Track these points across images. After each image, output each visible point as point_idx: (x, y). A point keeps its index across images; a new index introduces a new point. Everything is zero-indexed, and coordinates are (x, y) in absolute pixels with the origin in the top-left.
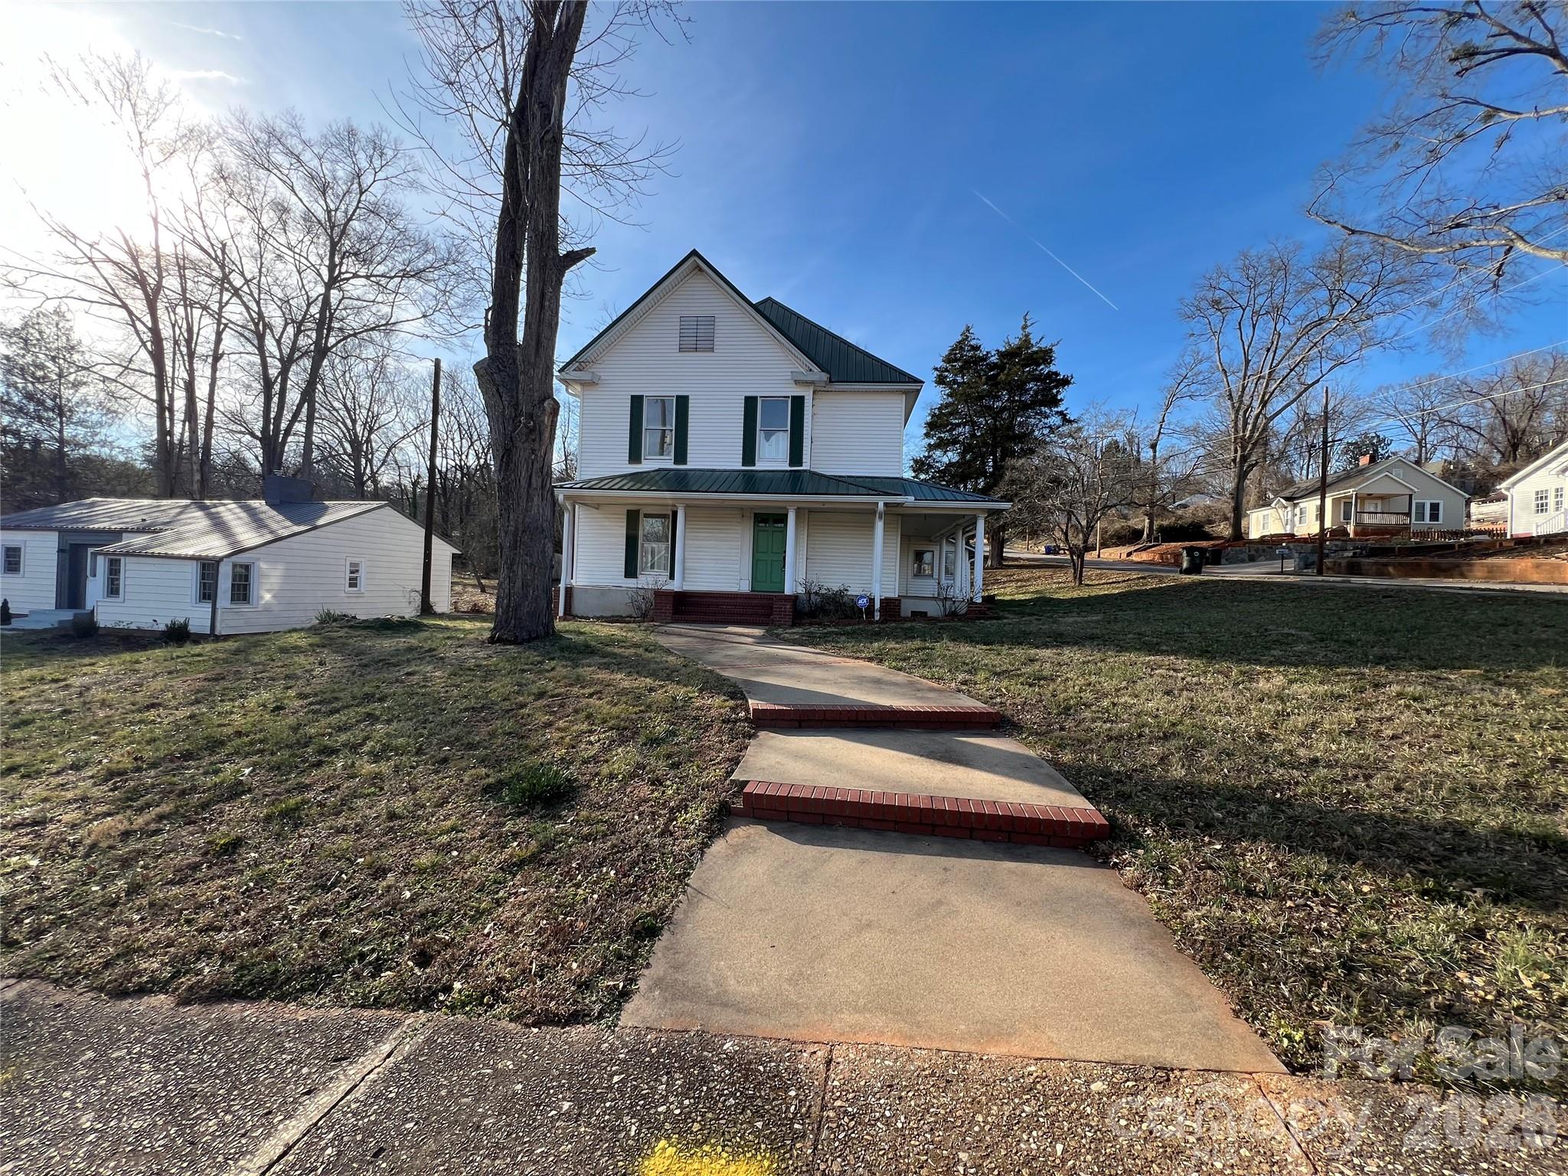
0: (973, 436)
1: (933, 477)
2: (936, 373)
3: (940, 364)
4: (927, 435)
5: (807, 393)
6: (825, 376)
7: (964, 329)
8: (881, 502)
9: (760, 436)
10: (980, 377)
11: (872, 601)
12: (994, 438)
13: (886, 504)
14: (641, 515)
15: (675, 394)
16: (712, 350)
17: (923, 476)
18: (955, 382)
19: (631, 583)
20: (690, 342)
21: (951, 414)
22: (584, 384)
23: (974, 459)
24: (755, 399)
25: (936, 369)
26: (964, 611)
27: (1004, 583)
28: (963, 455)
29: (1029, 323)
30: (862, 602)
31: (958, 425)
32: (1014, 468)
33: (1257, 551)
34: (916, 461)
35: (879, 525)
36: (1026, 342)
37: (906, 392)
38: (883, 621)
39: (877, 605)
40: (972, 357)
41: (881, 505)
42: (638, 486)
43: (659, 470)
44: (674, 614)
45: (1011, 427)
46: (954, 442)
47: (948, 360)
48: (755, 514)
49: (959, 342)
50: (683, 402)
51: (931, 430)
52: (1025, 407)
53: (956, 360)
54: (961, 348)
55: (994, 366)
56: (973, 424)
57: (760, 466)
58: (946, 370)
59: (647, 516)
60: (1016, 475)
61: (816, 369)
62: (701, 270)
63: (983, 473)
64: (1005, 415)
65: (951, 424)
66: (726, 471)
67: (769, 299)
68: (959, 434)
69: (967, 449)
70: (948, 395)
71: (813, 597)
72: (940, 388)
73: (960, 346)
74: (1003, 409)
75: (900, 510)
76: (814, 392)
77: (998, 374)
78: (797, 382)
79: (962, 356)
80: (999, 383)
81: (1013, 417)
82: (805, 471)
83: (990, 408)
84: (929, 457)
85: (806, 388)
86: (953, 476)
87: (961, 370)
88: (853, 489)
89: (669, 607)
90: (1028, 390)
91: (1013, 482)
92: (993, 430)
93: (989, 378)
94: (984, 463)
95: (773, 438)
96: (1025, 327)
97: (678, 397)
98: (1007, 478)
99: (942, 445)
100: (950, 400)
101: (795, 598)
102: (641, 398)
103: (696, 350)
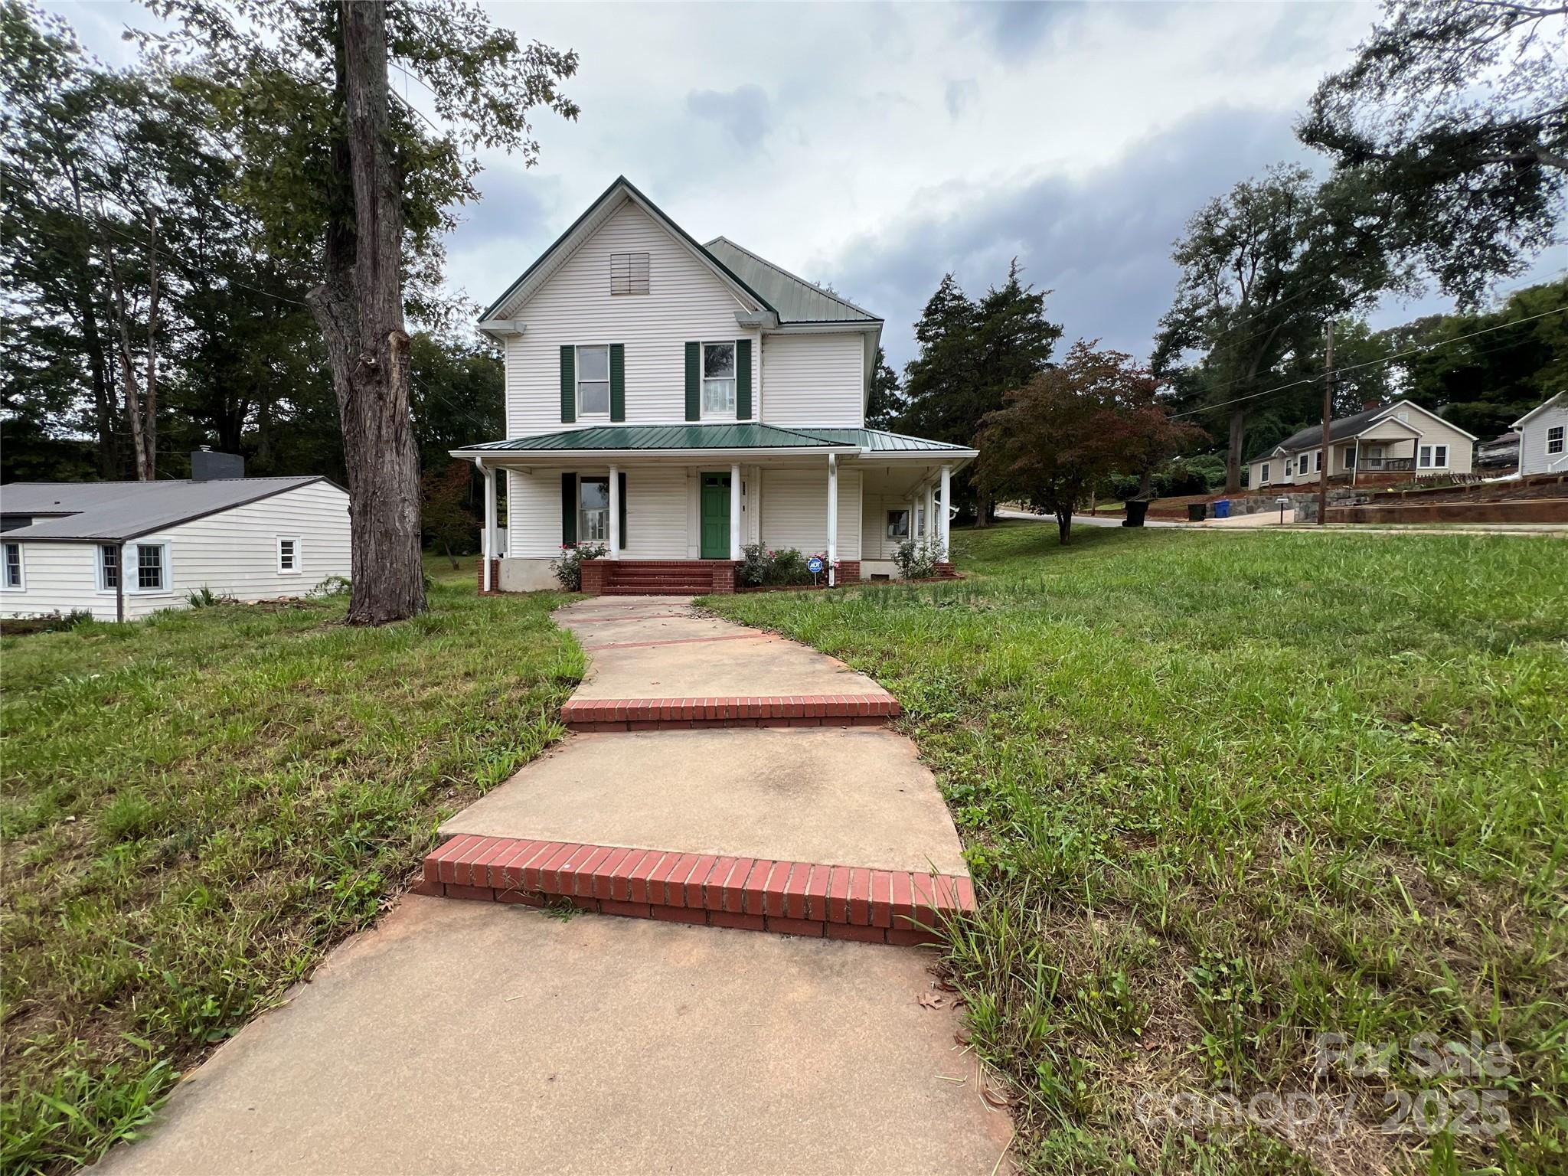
2: (916, 328)
3: (919, 317)
5: (755, 338)
6: (772, 317)
7: (944, 277)
8: (832, 453)
9: (704, 387)
11: (825, 565)
13: (837, 457)
14: (578, 480)
15: (608, 342)
16: (647, 292)
18: (937, 336)
19: (571, 553)
20: (623, 283)
22: (509, 335)
24: (697, 344)
25: (916, 323)
29: (1017, 270)
33: (1256, 502)
35: (832, 481)
36: (1013, 290)
37: (864, 332)
38: (836, 586)
39: (832, 569)
40: (954, 308)
41: (832, 457)
43: (595, 428)
47: (929, 312)
48: (702, 474)
49: (940, 292)
50: (617, 351)
53: (937, 312)
54: (942, 298)
55: (978, 317)
57: (705, 419)
58: (928, 324)
59: (586, 480)
61: (761, 309)
62: (631, 200)
67: (721, 239)
70: (930, 350)
72: (920, 343)
73: (939, 298)
76: (763, 337)
77: (983, 325)
78: (742, 324)
79: (943, 307)
82: (754, 424)
85: (753, 332)
87: (944, 323)
88: (802, 441)
89: (598, 579)
96: (1011, 276)
97: (612, 346)
100: (933, 354)
101: (740, 565)
102: (571, 347)
103: (630, 293)
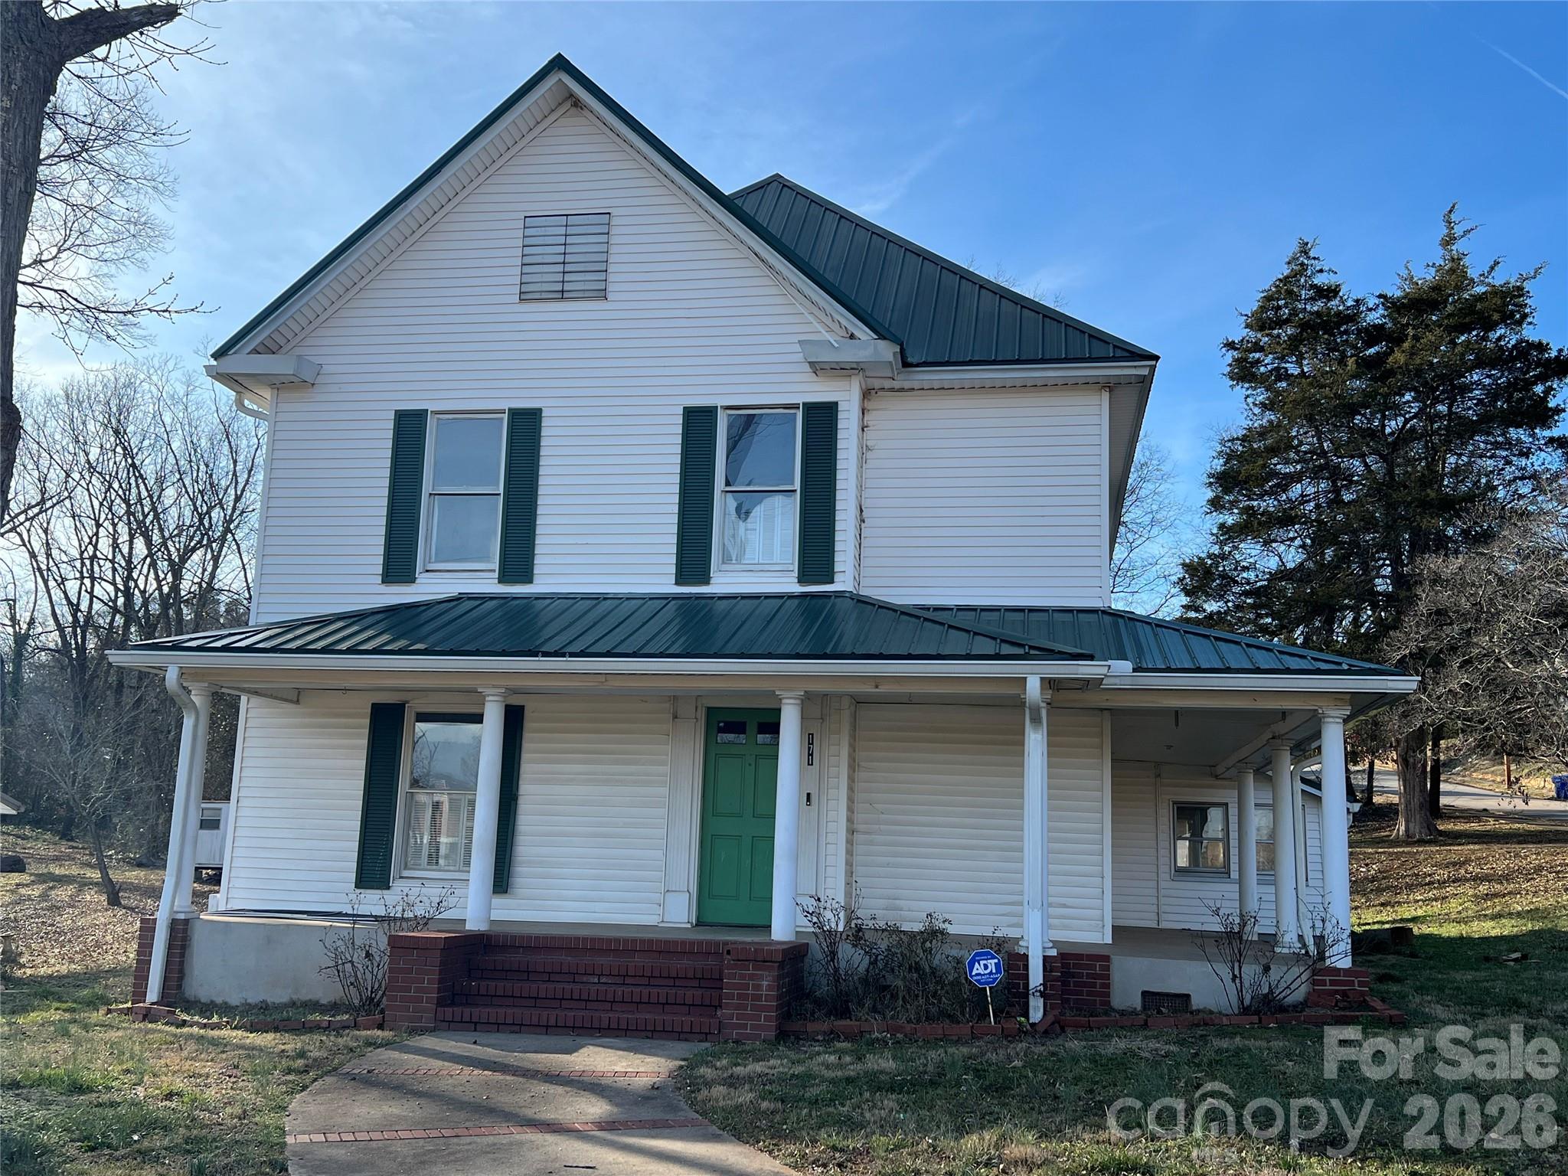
0: (1336, 502)
1: (1238, 608)
2: (1230, 356)
3: (1239, 332)
4: (1216, 504)
5: (846, 396)
6: (887, 351)
7: (1294, 248)
8: (1033, 676)
9: (722, 505)
10: (1342, 361)
11: (1016, 963)
12: (1391, 506)
13: (1049, 684)
14: (409, 716)
15: (506, 405)
16: (602, 295)
17: (1212, 606)
18: (1280, 374)
19: (372, 902)
20: (549, 276)
21: (1273, 451)
22: (281, 385)
23: (1342, 559)
24: (709, 413)
25: (1230, 345)
26: (1299, 994)
27: (1442, 884)
28: (1313, 550)
29: (1458, 230)
30: (985, 969)
31: (1297, 478)
32: (1436, 580)
34: (1188, 567)
35: (1036, 742)
36: (1455, 271)
37: (1110, 386)
38: (1052, 1028)
39: (1036, 977)
40: (1318, 314)
41: (1033, 686)
42: (401, 643)
43: (459, 599)
44: (441, 1003)
45: (1431, 477)
46: (1286, 518)
47: (1261, 322)
48: (711, 711)
49: (1285, 280)
50: (526, 425)
51: (1227, 490)
52: (1462, 430)
53: (1281, 323)
54: (1290, 293)
55: (1374, 334)
56: (1336, 475)
57: (724, 582)
58: (1257, 347)
59: (423, 717)
60: (1445, 597)
61: (863, 333)
62: (577, 104)
63: (1370, 596)
64: (1417, 449)
65: (1274, 474)
66: (630, 598)
67: (777, 178)
68: (1304, 499)
69: (1323, 536)
70: (1264, 406)
71: (845, 950)
72: (1241, 390)
73: (1286, 287)
74: (1404, 437)
75: (1093, 699)
76: (867, 394)
77: (1387, 354)
78: (817, 368)
79: (1294, 312)
80: (1391, 373)
81: (1434, 455)
82: (839, 595)
83: (1373, 434)
84: (1223, 557)
85: (842, 384)
86: (1290, 604)
87: (1294, 346)
88: (957, 642)
89: (429, 983)
90: (1466, 388)
91: (1440, 616)
92: (1382, 489)
93: (1368, 365)
94: (1369, 572)
95: (758, 512)
96: (1449, 241)
97: (515, 414)
98: (1422, 608)
99: (1254, 526)
100: (1270, 416)
101: (795, 954)
102: (420, 416)
103: (562, 295)
